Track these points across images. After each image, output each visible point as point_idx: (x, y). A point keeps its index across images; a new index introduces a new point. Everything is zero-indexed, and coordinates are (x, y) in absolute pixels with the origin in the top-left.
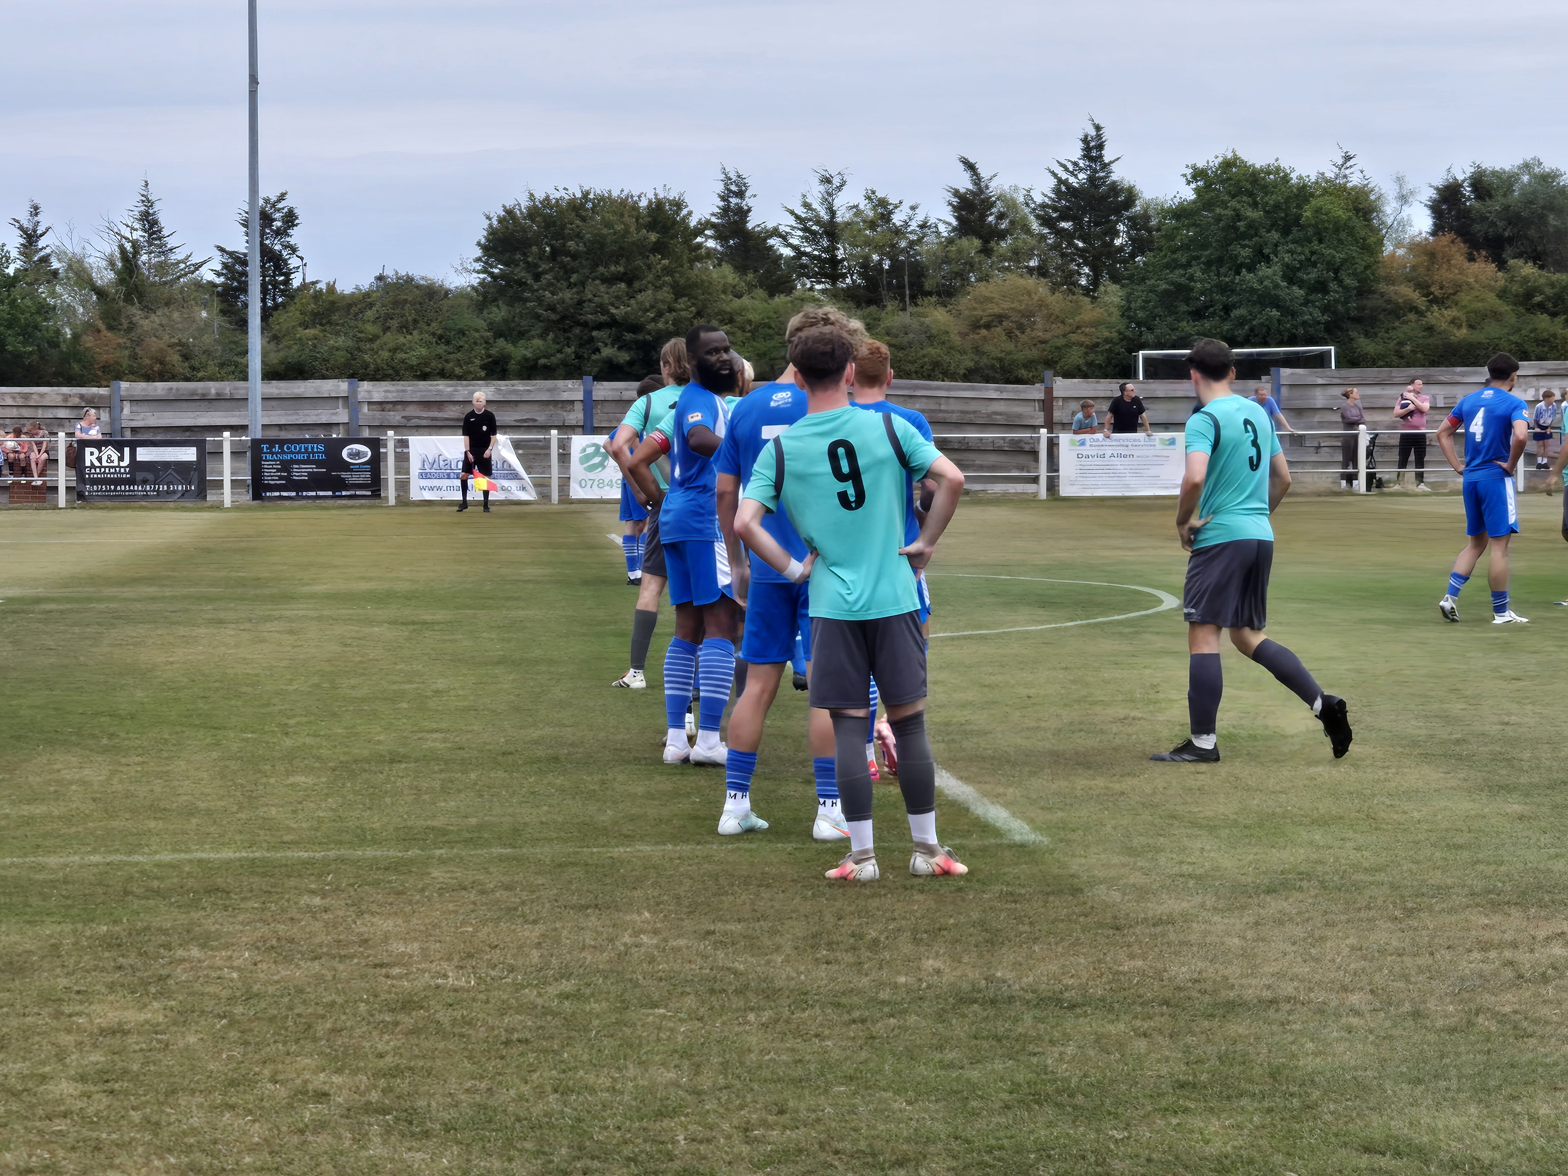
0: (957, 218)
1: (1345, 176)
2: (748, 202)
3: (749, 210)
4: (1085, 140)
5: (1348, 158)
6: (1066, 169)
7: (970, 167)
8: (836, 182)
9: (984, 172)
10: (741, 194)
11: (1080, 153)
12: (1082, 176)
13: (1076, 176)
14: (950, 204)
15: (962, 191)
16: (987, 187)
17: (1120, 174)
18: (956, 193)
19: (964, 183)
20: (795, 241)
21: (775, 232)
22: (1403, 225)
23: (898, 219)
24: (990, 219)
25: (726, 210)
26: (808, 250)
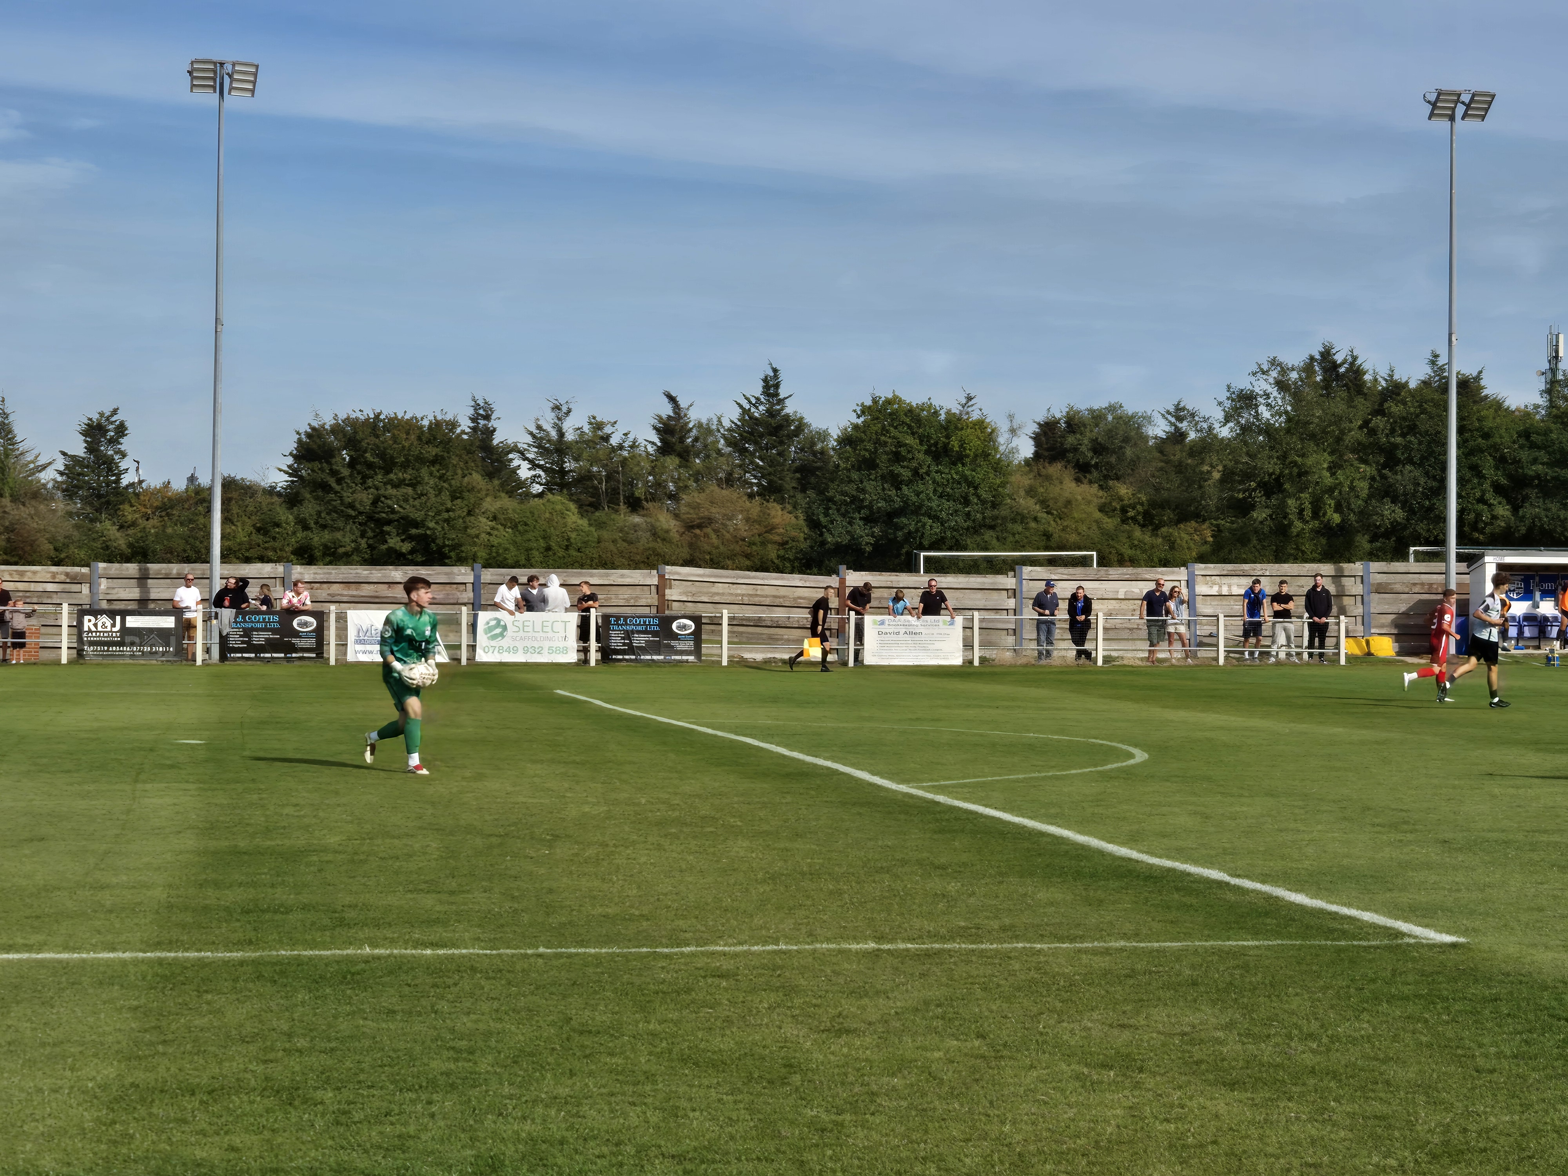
0: (661, 440)
1: (968, 413)
2: (493, 423)
3: (494, 430)
4: (765, 380)
5: (969, 398)
6: (750, 402)
7: (672, 399)
8: (564, 409)
9: (683, 403)
10: (487, 417)
11: (761, 389)
12: (761, 408)
13: (757, 408)
14: (655, 428)
15: (664, 417)
16: (685, 415)
17: (790, 408)
18: (660, 419)
19: (667, 410)
20: (531, 456)
21: (515, 449)
22: (1014, 451)
23: (614, 441)
24: (689, 440)
25: (475, 429)
26: (542, 463)
